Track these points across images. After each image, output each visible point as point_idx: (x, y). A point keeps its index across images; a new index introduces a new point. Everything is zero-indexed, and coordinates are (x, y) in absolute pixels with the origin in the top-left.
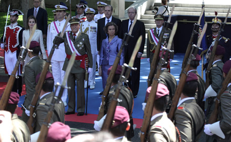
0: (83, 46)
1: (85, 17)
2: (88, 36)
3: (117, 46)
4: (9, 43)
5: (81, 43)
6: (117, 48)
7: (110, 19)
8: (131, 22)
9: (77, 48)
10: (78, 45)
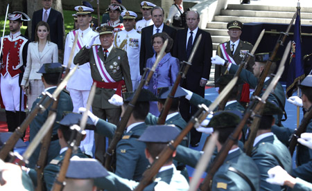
0: (118, 68)
1: (122, 24)
2: (126, 53)
3: (169, 68)
4: (7, 63)
5: (115, 63)
6: (170, 71)
7: (161, 28)
8: (192, 33)
9: (109, 71)
10: (111, 67)
